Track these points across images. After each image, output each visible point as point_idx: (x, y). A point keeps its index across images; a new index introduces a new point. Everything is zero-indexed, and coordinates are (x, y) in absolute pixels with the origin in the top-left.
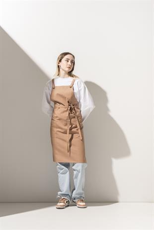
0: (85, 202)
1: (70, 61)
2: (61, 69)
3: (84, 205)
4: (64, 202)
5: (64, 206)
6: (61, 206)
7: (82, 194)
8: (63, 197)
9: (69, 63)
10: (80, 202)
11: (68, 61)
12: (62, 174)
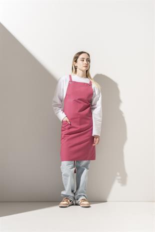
2: (77, 69)
3: (87, 204)
5: (67, 204)
9: (85, 62)
11: (83, 61)
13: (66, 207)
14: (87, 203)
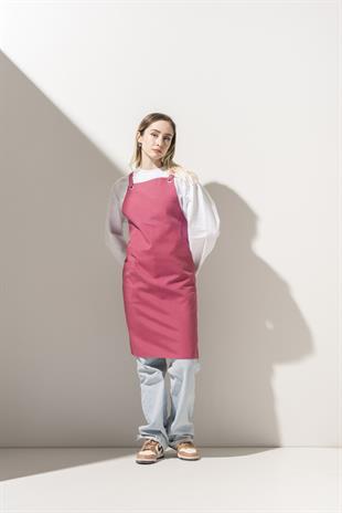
0: (197, 447)
1: (160, 137)
3: (194, 455)
4: (153, 449)
5: (152, 457)
6: (146, 457)
7: (189, 429)
8: (151, 438)
10: (185, 447)
12: (149, 384)
13: (153, 462)
14: (193, 451)
